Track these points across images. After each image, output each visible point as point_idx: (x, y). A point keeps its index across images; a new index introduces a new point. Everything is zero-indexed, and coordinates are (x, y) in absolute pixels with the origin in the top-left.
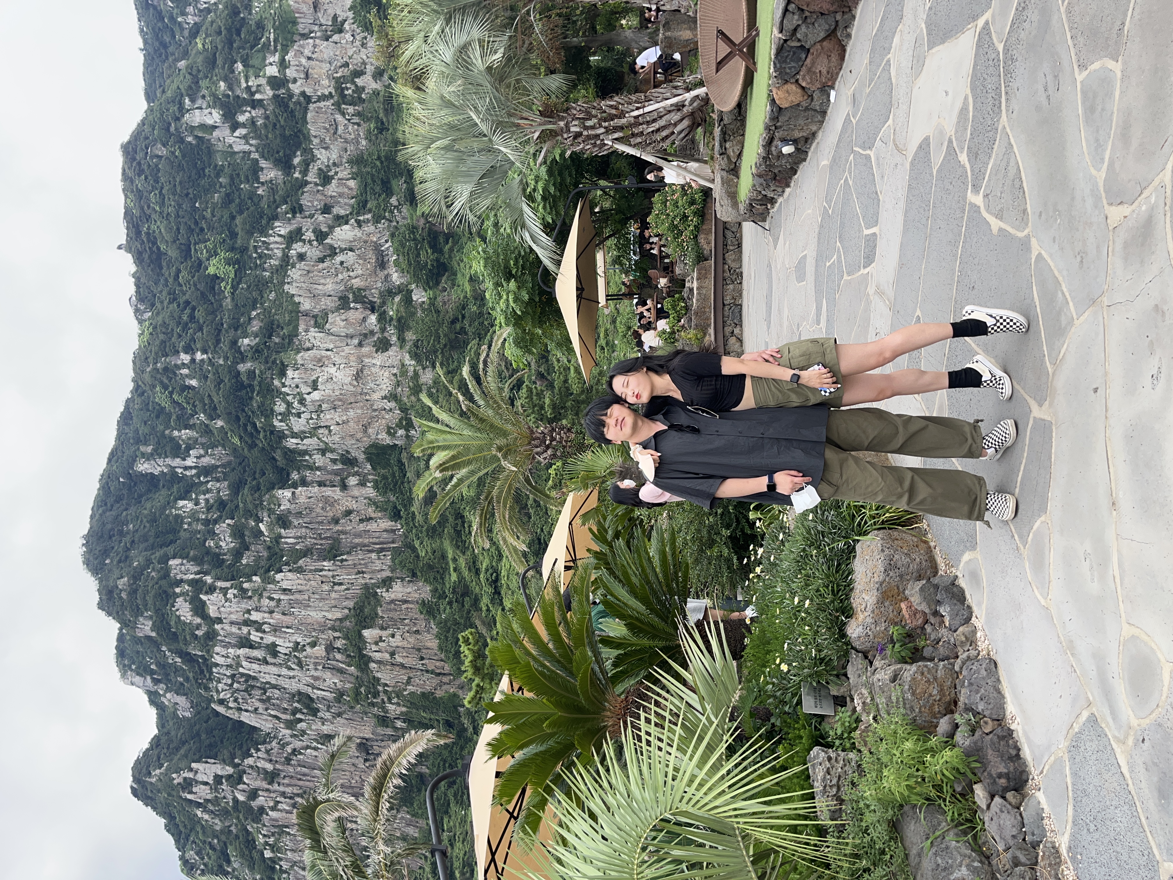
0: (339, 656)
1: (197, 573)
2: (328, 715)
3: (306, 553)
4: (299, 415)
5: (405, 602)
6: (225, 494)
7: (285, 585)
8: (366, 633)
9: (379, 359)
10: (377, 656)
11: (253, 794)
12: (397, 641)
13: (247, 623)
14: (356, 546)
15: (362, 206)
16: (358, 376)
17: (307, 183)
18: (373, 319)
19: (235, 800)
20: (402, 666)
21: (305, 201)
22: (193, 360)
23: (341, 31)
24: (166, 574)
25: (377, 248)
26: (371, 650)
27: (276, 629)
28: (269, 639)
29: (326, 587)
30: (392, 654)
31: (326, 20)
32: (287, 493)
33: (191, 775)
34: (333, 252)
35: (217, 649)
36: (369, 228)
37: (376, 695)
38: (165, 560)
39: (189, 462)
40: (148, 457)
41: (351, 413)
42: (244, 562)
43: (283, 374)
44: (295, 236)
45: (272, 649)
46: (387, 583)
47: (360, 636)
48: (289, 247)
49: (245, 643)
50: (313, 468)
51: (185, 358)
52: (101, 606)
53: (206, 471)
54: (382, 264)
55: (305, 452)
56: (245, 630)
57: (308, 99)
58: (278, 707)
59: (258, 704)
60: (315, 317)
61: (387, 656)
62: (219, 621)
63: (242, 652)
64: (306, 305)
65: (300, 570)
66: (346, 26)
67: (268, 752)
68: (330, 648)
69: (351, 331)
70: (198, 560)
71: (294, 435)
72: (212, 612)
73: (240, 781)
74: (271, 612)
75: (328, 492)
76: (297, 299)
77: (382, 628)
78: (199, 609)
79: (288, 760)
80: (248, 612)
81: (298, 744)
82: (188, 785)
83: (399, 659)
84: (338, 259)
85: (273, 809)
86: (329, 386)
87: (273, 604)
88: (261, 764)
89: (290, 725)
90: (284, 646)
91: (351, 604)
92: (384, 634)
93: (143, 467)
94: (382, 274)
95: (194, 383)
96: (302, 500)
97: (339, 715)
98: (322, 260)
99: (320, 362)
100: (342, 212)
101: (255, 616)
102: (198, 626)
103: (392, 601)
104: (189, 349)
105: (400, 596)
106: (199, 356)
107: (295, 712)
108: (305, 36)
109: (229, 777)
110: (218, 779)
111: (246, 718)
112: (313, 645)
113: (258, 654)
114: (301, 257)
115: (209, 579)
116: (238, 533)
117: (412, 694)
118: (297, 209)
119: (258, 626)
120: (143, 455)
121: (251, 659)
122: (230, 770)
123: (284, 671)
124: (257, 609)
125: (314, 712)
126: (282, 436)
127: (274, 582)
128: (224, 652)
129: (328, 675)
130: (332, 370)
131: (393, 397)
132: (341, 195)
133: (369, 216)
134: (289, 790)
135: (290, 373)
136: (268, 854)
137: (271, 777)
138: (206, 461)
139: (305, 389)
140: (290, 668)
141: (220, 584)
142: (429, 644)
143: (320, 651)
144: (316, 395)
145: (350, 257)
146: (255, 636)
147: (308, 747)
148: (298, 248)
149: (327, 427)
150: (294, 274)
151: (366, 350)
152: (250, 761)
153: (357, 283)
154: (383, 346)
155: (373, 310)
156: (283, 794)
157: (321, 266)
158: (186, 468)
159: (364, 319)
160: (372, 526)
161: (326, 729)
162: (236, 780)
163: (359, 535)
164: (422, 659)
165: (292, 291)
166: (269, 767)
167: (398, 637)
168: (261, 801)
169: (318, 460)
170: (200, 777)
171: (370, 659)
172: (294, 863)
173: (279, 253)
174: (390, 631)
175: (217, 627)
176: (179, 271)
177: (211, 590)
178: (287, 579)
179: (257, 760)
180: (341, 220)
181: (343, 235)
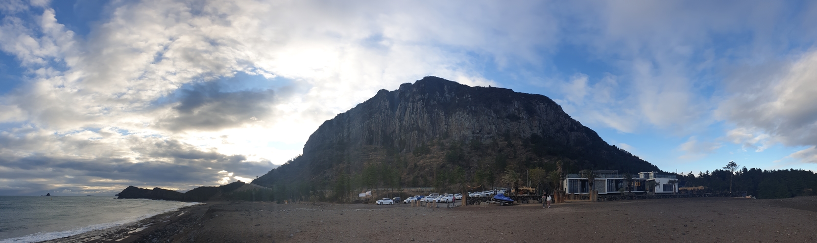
0: (412, 126)
1: (426, 99)
3: (432, 118)
4: (459, 117)
6: (442, 102)
7: (425, 115)
8: (417, 131)
9: (470, 132)
11: (384, 113)
13: (417, 109)
15: (500, 130)
16: (467, 128)
19: (383, 109)
21: (500, 120)
26: (413, 132)
27: (416, 114)
28: (414, 113)
29: (425, 123)
32: (443, 114)
34: (490, 124)
37: (405, 133)
38: (428, 92)
39: (447, 95)
41: (460, 127)
42: (429, 107)
45: (412, 113)
46: (426, 134)
49: (413, 108)
50: (449, 119)
51: (469, 96)
53: (445, 98)
55: (452, 117)
57: (520, 123)
58: (400, 115)
59: (401, 111)
60: (478, 120)
62: (417, 104)
64: (480, 119)
65: (428, 118)
68: (413, 124)
69: (476, 127)
70: (429, 99)
71: (455, 116)
72: (419, 102)
75: (444, 122)
76: (481, 117)
77: (418, 134)
81: (394, 119)
82: (384, 100)
86: (465, 122)
87: (421, 113)
89: (397, 117)
90: (413, 116)
91: (422, 128)
93: (446, 87)
96: (442, 117)
98: (488, 122)
99: (470, 121)
100: (498, 127)
101: (419, 110)
104: (471, 97)
106: (470, 99)
107: (400, 118)
110: (386, 106)
112: (414, 121)
113: (411, 111)
114: (489, 119)
115: (425, 101)
116: (435, 105)
119: (417, 111)
120: (448, 87)
121: (410, 110)
123: (408, 116)
125: (400, 122)
126: (455, 113)
127: (426, 113)
129: (408, 124)
135: (467, 115)
137: (387, 115)
138: (448, 99)
139: (464, 118)
143: (412, 122)
144: (463, 120)
145: (489, 127)
148: (491, 118)
150: (486, 117)
151: (472, 130)
153: (484, 128)
154: (473, 133)
159: (478, 130)
160: (437, 131)
161: (397, 124)
162: (386, 109)
165: (483, 117)
173: (490, 114)
174: (417, 136)
177: (423, 102)
178: (426, 115)
179: (390, 112)
180: (496, 127)
181: (494, 127)
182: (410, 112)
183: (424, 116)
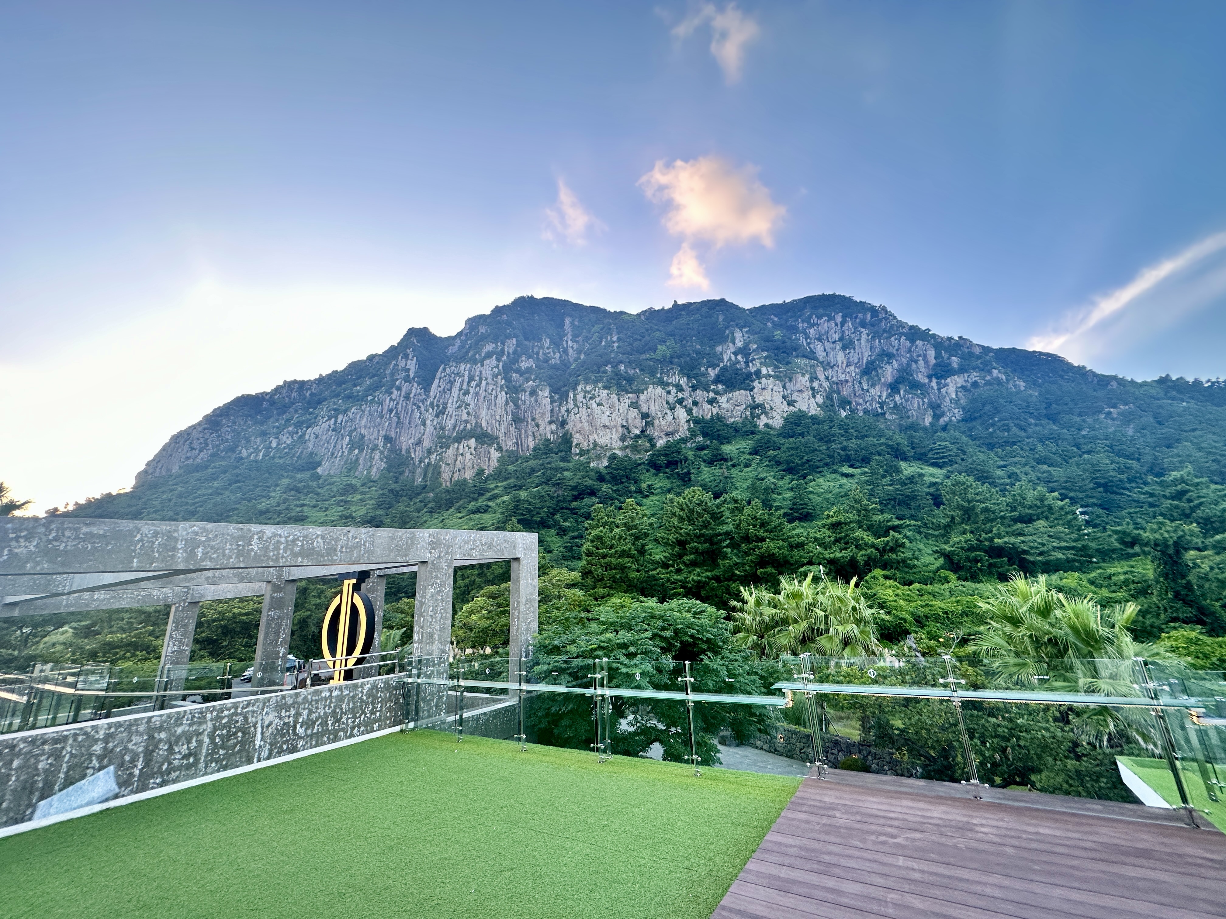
0: (462, 427)
1: (508, 353)
2: (435, 423)
3: (517, 406)
4: (585, 397)
5: (489, 459)
6: (553, 362)
7: (499, 397)
8: (473, 440)
9: (616, 436)
10: (461, 447)
11: (399, 389)
12: (468, 456)
13: (481, 379)
14: (520, 431)
15: (697, 421)
16: (605, 426)
17: (708, 392)
18: (637, 432)
19: (397, 379)
20: (456, 460)
21: (698, 392)
22: (614, 342)
23: (789, 404)
24: (509, 337)
25: (676, 431)
26: (464, 443)
27: (477, 394)
28: (472, 391)
29: (498, 417)
30: (462, 455)
31: (795, 396)
32: (547, 394)
33: (410, 357)
34: (672, 408)
35: (468, 366)
36: (686, 427)
37: (441, 447)
38: (516, 336)
39: (570, 343)
40: (572, 323)
41: (586, 424)
42: (514, 375)
43: (605, 388)
44: (679, 388)
45: (467, 393)
46: (499, 449)
47: (471, 437)
48: (674, 386)
49: (471, 379)
50: (560, 405)
51: (615, 339)
52: (497, 307)
53: (566, 351)
54: (667, 435)
55: (567, 402)
56: (477, 378)
57: (751, 390)
58: (440, 398)
59: (442, 387)
60: (637, 402)
61: (461, 452)
62: (482, 365)
63: (466, 379)
64: (643, 397)
65: (507, 403)
66: (792, 408)
67: (420, 394)
68: (466, 422)
69: (630, 421)
70: (515, 352)
71: (575, 395)
72: (487, 362)
73: (406, 382)
74: (486, 391)
75: (548, 415)
76: (645, 392)
77: (475, 448)
78: (489, 355)
79: (415, 404)
80: (486, 379)
81: (423, 409)
82: (406, 356)
83: (460, 458)
84: (668, 412)
85: (391, 399)
86: (600, 412)
87: (490, 391)
88: (414, 391)
89: (432, 404)
90: (468, 399)
91: (489, 431)
92: (472, 450)
93: (568, 323)
94: (662, 435)
95: (603, 343)
96: (544, 402)
97: (435, 429)
98: (668, 403)
99: (612, 407)
100: (694, 412)
101: (484, 383)
102: (480, 355)
103: (489, 452)
104: (619, 339)
105: (492, 456)
106: (616, 345)
107: (438, 406)
108: (784, 387)
109: (408, 376)
110: (408, 370)
111: (436, 381)
112: (468, 413)
113: (465, 386)
114: (669, 392)
115: (504, 358)
116: (529, 370)
117: (441, 466)
118: (694, 388)
119: (479, 385)
120: (573, 320)
122: (412, 375)
123: (455, 400)
124: (487, 384)
125: (437, 416)
126: (574, 389)
127: (501, 391)
128: (467, 369)
129: (453, 421)
130: (608, 413)
131: (596, 445)
132: (703, 410)
133: (692, 426)
134: (400, 406)
135: (606, 391)
136: (369, 398)
137: (407, 397)
138: (571, 351)
139: (597, 400)
140: (457, 402)
141: (501, 364)
142: (466, 474)
143: (465, 417)
144: (595, 405)
145: (669, 418)
146: (473, 384)
147: (421, 413)
148: (674, 390)
149: (578, 413)
150: (659, 390)
151: (620, 429)
152: (416, 385)
153: (656, 422)
154: (623, 438)
155: (642, 431)
156: (398, 403)
157: (665, 403)
158: (567, 341)
159: (636, 428)
160: (530, 439)
161: (428, 422)
162: (407, 380)
163: (526, 432)
164: (459, 471)
165: (649, 390)
166: (412, 396)
167: (471, 457)
168: (395, 392)
169: (563, 409)
170: (409, 362)
171: (460, 443)
172: (363, 411)
173: (670, 381)
174: (474, 452)
175: (479, 365)
176: (660, 331)
177: (498, 360)
178: (502, 397)
179: (416, 389)
180: (689, 412)
181: (681, 413)
182: (460, 390)
183: (496, 397)
